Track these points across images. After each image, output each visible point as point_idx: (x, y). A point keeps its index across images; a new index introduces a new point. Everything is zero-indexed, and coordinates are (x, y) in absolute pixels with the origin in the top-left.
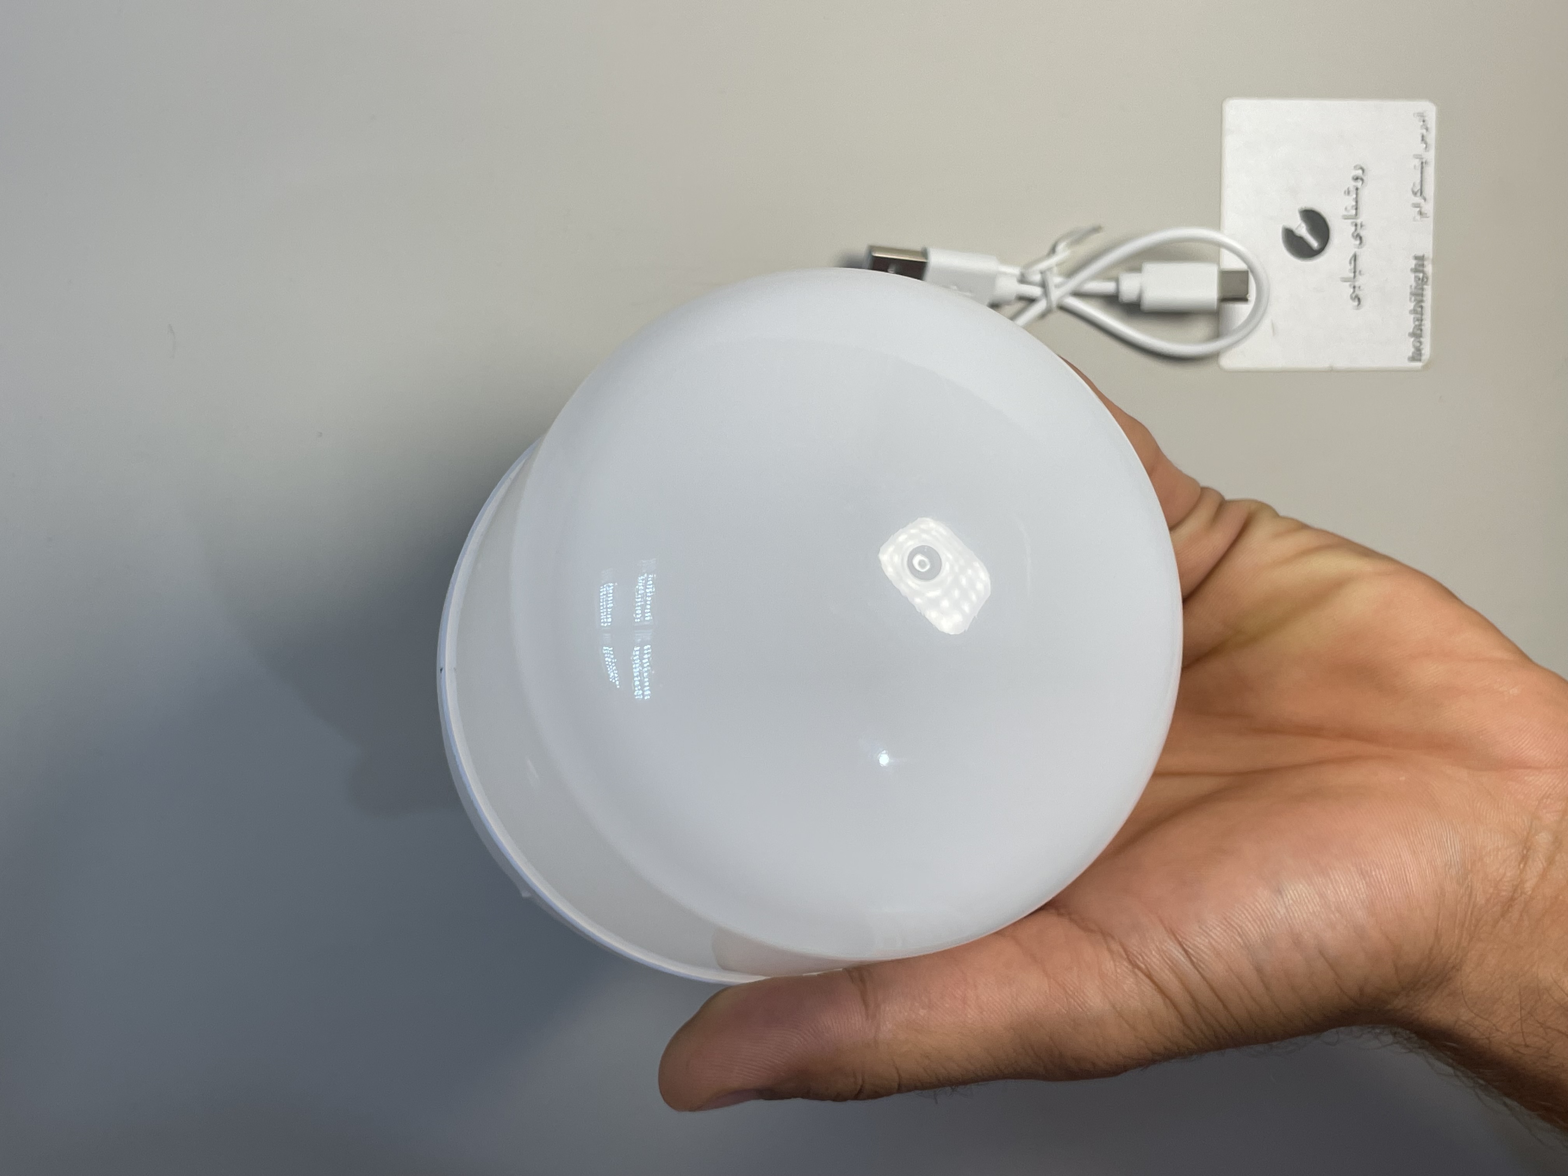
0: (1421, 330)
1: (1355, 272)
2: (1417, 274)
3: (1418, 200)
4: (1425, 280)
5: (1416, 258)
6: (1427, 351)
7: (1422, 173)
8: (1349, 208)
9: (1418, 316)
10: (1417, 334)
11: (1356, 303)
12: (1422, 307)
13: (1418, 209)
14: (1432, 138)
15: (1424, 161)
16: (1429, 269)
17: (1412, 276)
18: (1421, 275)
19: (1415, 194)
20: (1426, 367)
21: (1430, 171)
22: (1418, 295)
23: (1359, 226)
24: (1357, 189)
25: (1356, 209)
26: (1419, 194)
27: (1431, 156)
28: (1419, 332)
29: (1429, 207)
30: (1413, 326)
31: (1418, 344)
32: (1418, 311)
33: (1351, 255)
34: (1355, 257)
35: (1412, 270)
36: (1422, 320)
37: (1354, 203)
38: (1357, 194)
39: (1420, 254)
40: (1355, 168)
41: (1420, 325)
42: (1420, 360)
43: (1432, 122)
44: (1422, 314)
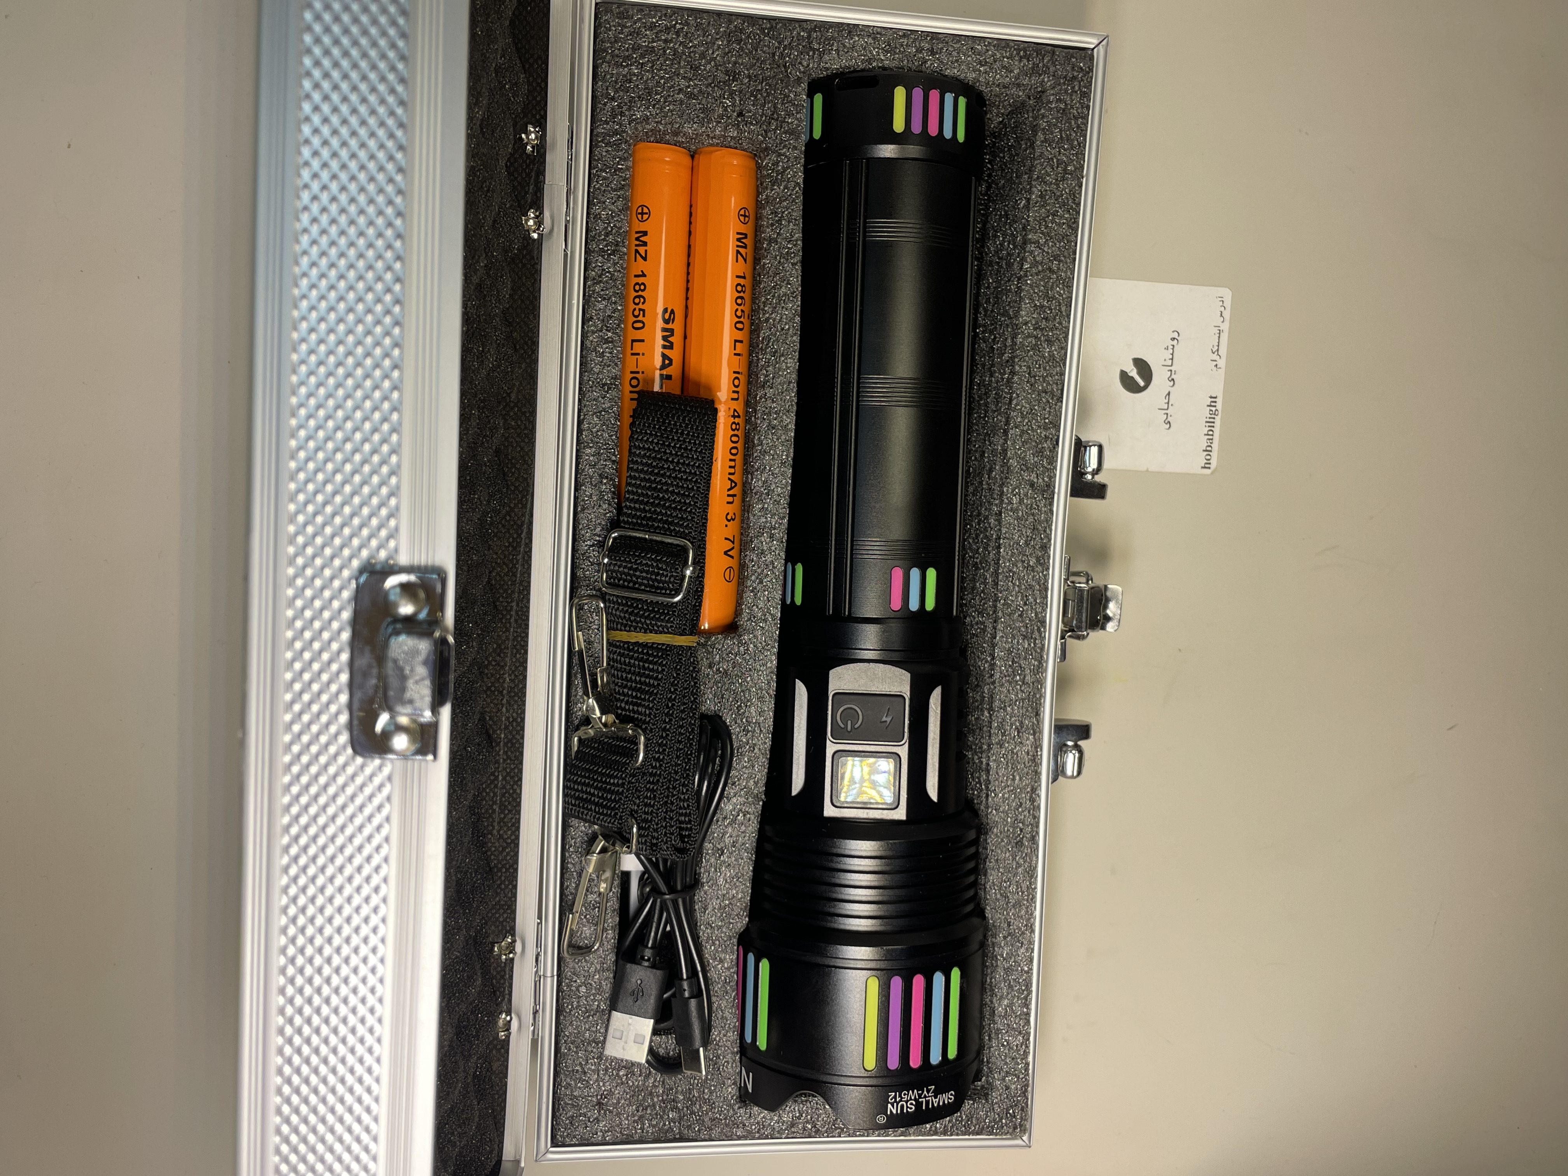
0: (1211, 446)
1: (1168, 403)
2: (1212, 408)
3: (1215, 357)
4: (1217, 413)
5: (1211, 397)
6: (1214, 463)
7: (1219, 337)
8: (1167, 359)
9: (1211, 437)
10: (1208, 451)
11: (1168, 425)
12: (1213, 431)
13: (1215, 363)
14: (1227, 314)
15: (1221, 329)
16: (1219, 405)
17: (1209, 408)
18: (1214, 409)
19: (1214, 353)
20: (1212, 473)
21: (1225, 337)
22: (1211, 423)
23: (1173, 372)
24: (1173, 346)
25: (1172, 359)
26: (1216, 353)
27: (1225, 327)
28: (1209, 449)
29: (1222, 363)
30: (1207, 444)
31: (1208, 457)
32: (1210, 435)
33: (1167, 392)
34: (1169, 394)
35: (1208, 406)
36: (1212, 439)
37: (1171, 356)
38: (1173, 349)
39: (1215, 396)
40: (1173, 332)
41: (1211, 443)
42: (1209, 468)
43: (1228, 304)
44: (1212, 435)
